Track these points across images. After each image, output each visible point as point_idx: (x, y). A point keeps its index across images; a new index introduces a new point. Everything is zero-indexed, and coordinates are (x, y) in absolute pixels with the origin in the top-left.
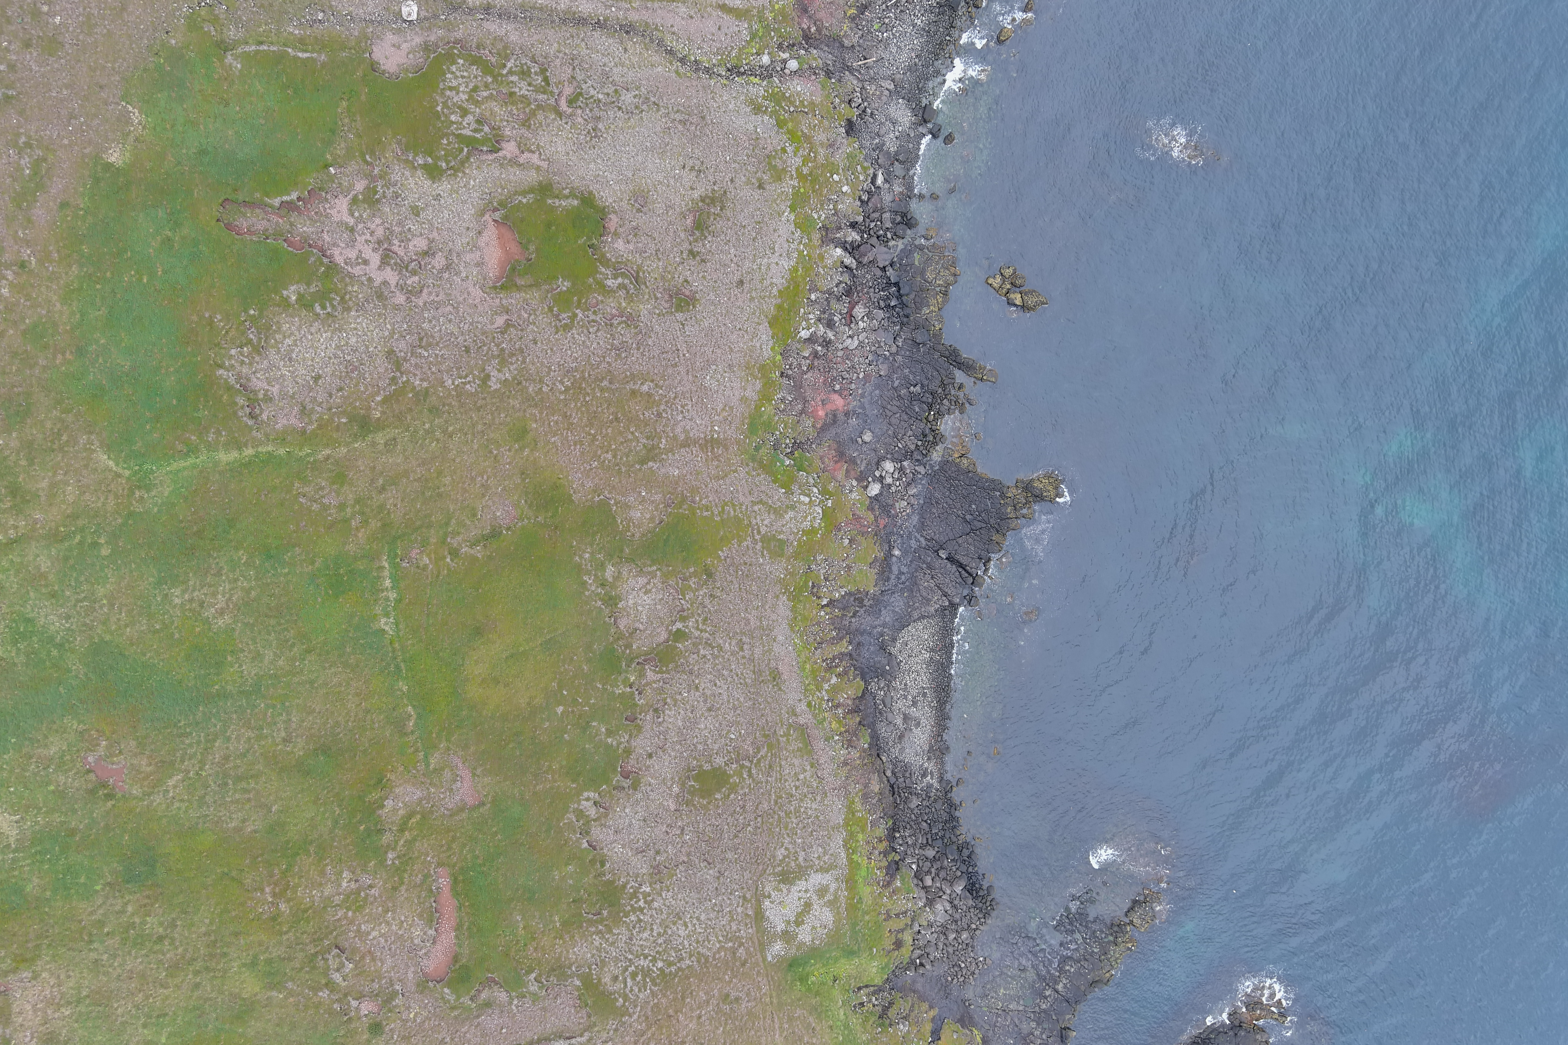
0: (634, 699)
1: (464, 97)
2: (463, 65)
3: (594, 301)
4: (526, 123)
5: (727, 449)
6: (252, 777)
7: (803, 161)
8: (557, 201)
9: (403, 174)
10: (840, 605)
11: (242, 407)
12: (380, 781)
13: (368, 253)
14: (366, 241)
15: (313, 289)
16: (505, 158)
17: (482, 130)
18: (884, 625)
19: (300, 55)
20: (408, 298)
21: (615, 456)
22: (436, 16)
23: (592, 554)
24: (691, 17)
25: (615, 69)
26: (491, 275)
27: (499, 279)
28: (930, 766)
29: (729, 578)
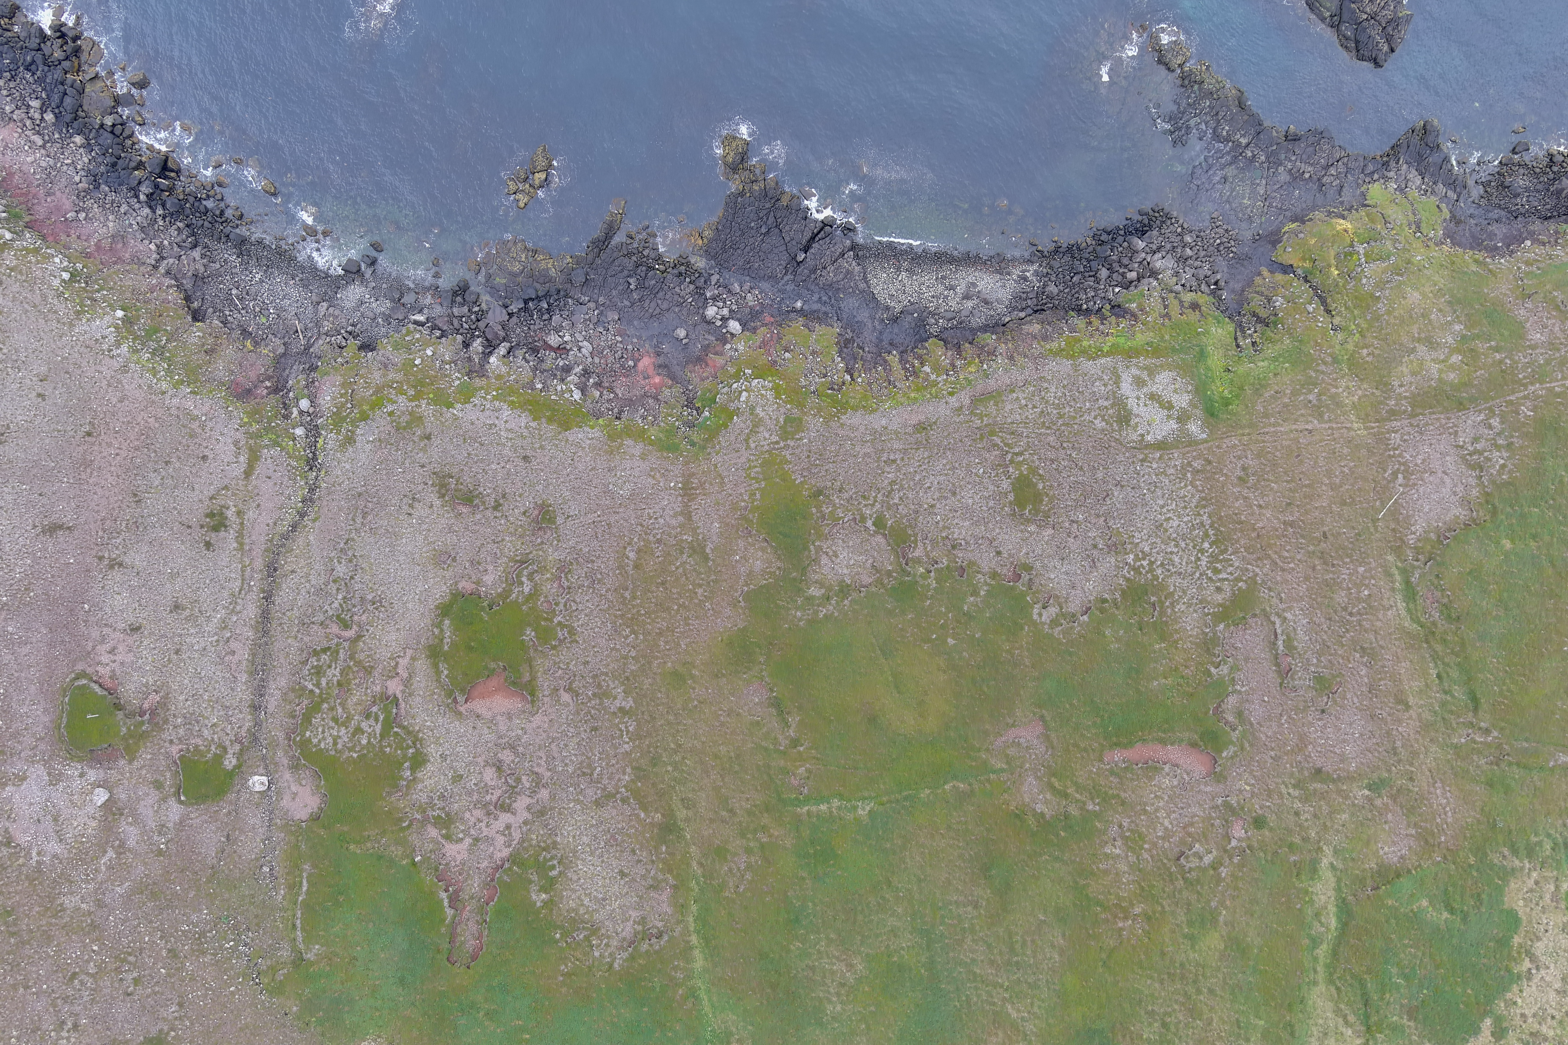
0: (942, 568)
1: (343, 731)
2: (312, 732)
3: (545, 604)
4: (369, 671)
5: (693, 474)
6: (1010, 938)
7: (402, 394)
8: (445, 641)
9: (421, 790)
10: (852, 362)
11: (651, 945)
12: (1017, 816)
13: (500, 825)
14: (487, 826)
15: (535, 878)
16: (403, 692)
17: (376, 713)
18: (873, 318)
19: (304, 889)
20: (543, 786)
21: (700, 586)
22: (264, 758)
23: (797, 609)
24: (259, 505)
25: (312, 583)
26: (520, 706)
27: (524, 698)
28: (1016, 272)
29: (823, 473)
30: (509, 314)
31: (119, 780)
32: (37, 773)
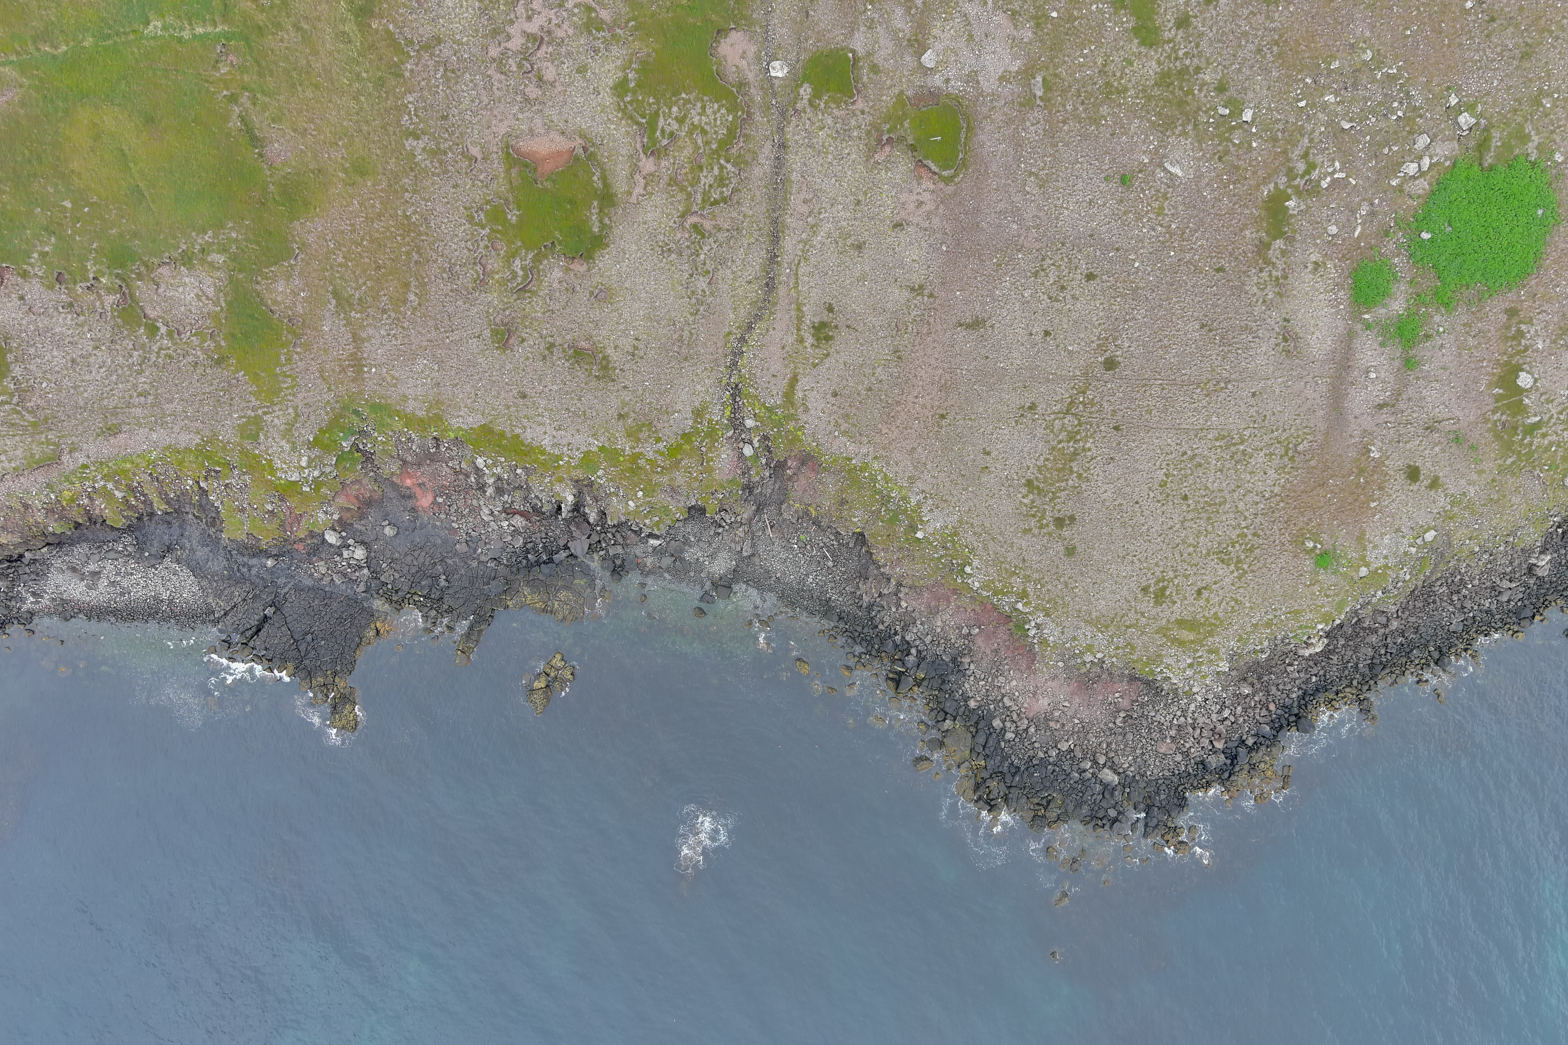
0: (81, 282)
1: (696, 120)
2: (727, 120)
3: (499, 247)
4: (673, 181)
5: (353, 381)
7: (651, 460)
8: (597, 211)
9: (618, 58)
10: (204, 502)
13: (538, 21)
14: (550, 21)
16: (639, 160)
17: (663, 137)
18: (192, 550)
20: (494, 60)
21: (340, 265)
22: (774, 94)
23: (236, 240)
24: (783, 348)
25: (729, 271)
26: (521, 144)
27: (518, 151)
28: (45, 601)
29: (215, 382)
30: (569, 548)
31: (912, 75)
32: (988, 84)
